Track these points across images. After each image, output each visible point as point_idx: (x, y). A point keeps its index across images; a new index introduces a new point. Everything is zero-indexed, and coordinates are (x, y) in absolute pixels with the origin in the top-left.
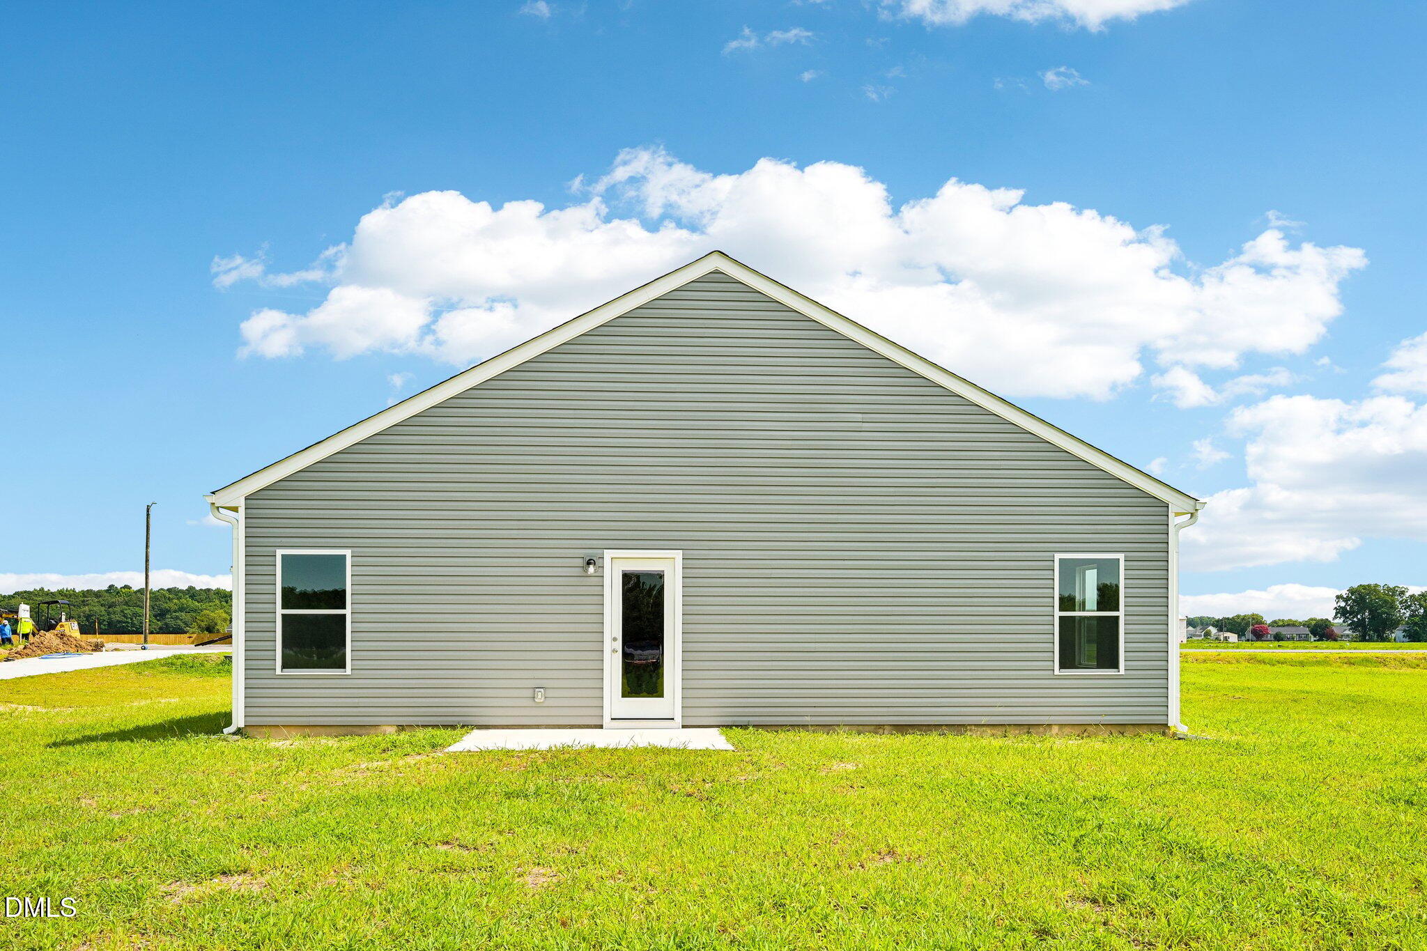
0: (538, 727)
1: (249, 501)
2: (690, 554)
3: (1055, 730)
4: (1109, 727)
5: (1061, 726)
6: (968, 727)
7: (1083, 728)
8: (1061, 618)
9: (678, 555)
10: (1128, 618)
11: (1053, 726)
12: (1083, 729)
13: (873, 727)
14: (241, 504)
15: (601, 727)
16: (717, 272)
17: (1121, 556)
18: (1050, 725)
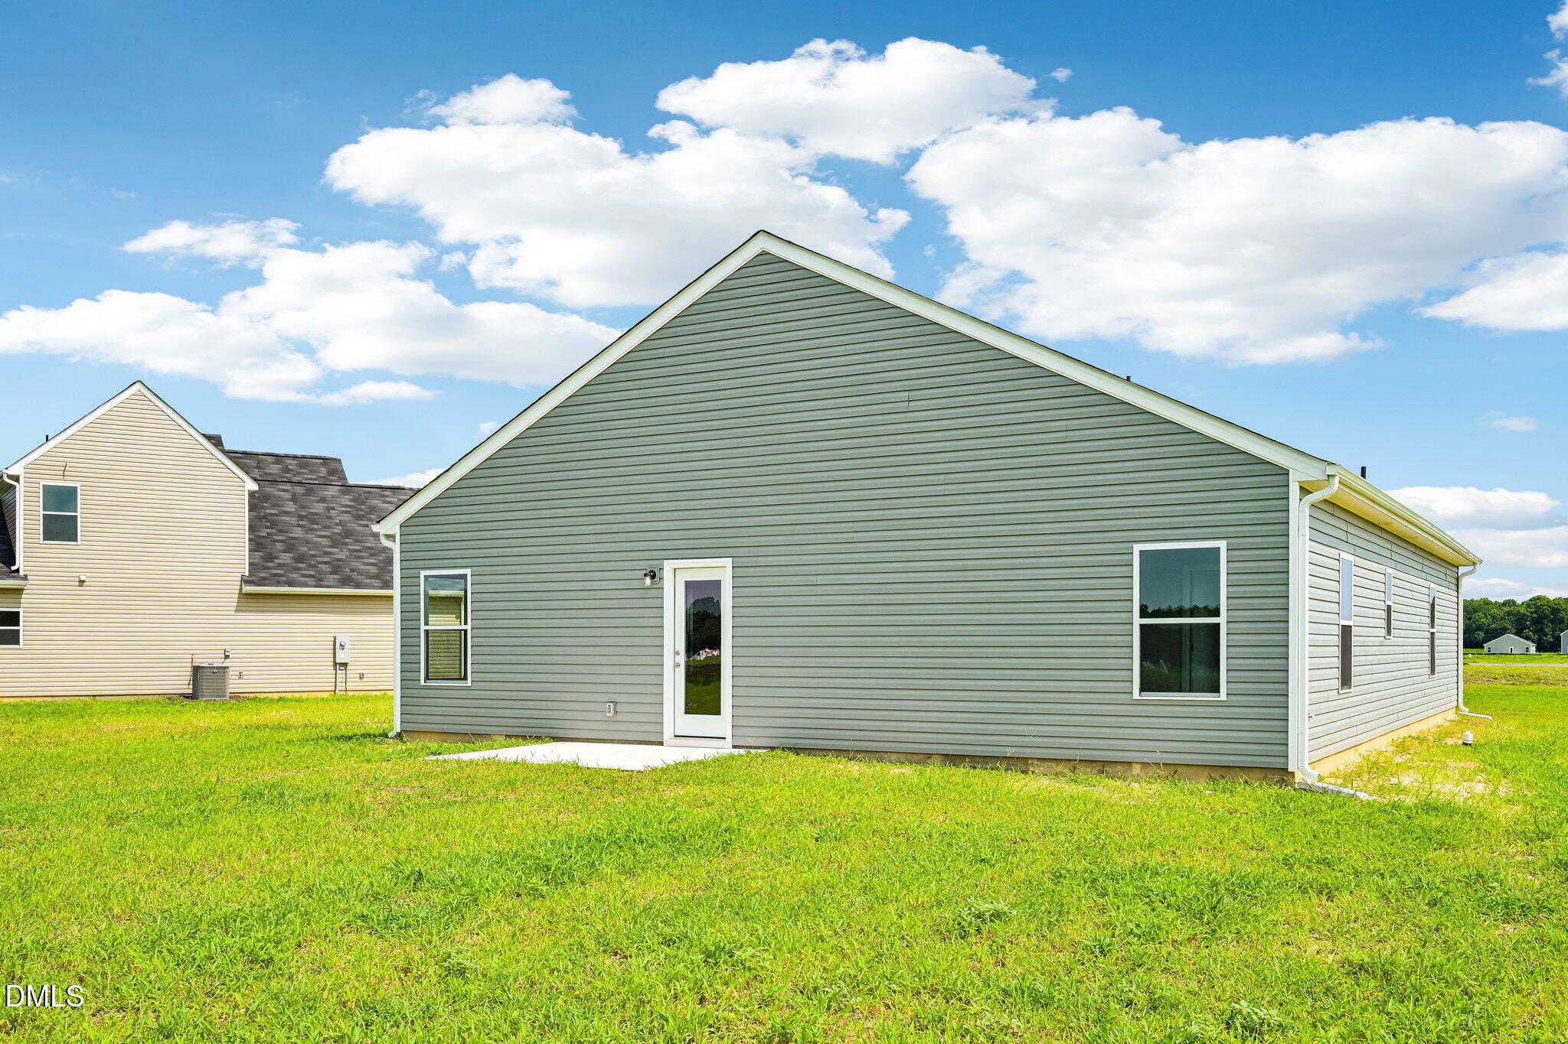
0: (612, 741)
1: (403, 529)
2: (741, 561)
3: (1137, 769)
4: (1208, 768)
5: (1145, 765)
6: (1030, 762)
7: (1174, 768)
8: (1142, 626)
9: (728, 562)
10: (1232, 625)
11: (1135, 765)
12: (1174, 770)
13: (922, 756)
14: (397, 531)
15: (661, 743)
16: (764, 253)
17: (1222, 545)
18: (1130, 764)
